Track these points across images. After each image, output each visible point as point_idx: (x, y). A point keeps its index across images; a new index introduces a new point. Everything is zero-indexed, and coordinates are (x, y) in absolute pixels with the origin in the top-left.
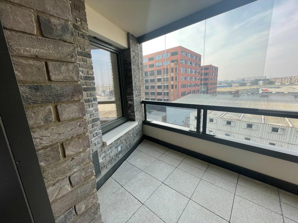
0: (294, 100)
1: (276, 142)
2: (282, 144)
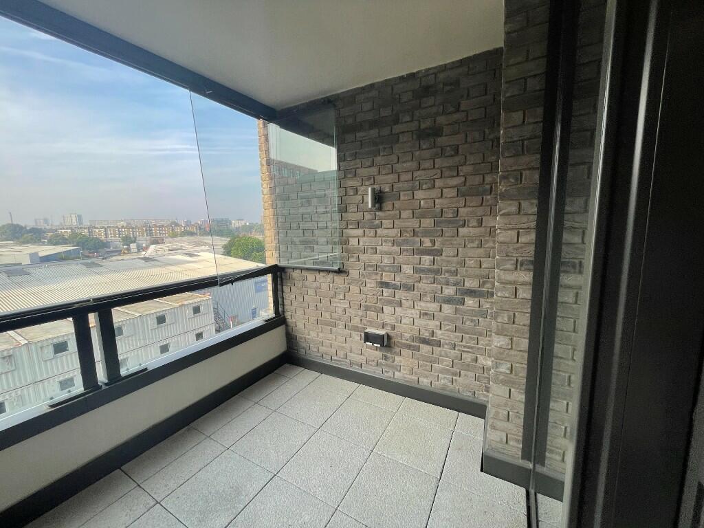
0: (8, 281)
1: (4, 396)
2: (19, 393)
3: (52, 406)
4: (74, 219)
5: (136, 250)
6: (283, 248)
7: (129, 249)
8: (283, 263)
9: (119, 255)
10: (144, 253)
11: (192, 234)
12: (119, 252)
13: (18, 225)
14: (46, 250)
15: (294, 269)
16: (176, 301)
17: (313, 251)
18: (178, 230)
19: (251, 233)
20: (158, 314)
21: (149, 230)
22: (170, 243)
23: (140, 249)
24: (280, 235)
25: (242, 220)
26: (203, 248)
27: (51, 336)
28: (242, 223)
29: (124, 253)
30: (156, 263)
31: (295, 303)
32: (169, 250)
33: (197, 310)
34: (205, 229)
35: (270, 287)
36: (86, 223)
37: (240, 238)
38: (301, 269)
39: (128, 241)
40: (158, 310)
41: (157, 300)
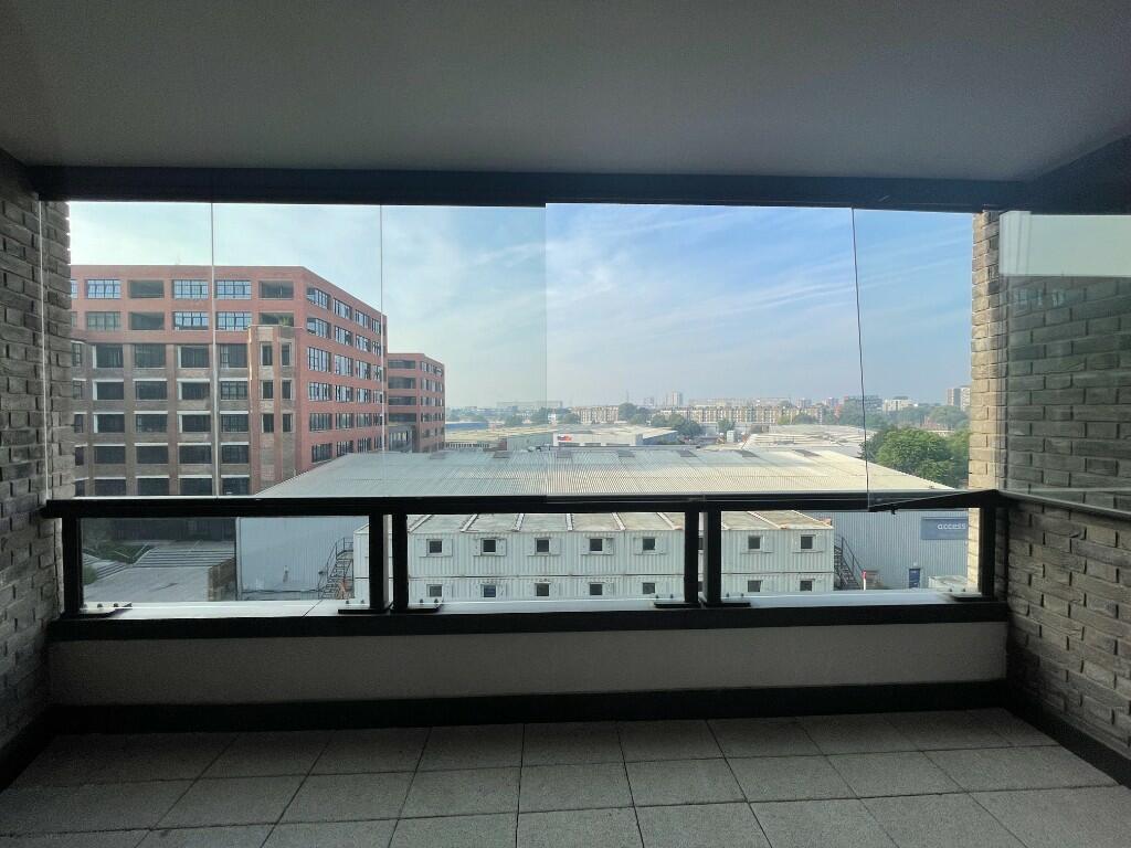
1: (603, 579)
2: (613, 581)
3: (658, 606)
4: (675, 398)
5: (732, 440)
6: (1015, 458)
7: (725, 438)
8: (1014, 490)
9: (714, 444)
10: (741, 444)
11: (810, 420)
12: (714, 440)
13: (631, 405)
14: (650, 432)
15: (1044, 506)
16: (777, 520)
17: (1116, 474)
18: (790, 414)
19: (922, 422)
20: (751, 534)
21: (752, 411)
22: (778, 432)
23: (738, 438)
24: (1010, 431)
25: (905, 398)
26: (827, 443)
27: (643, 529)
28: (904, 404)
29: (720, 442)
30: (754, 459)
31: (1040, 583)
32: (775, 442)
33: (807, 542)
34: (833, 412)
35: (974, 532)
36: (686, 404)
37: (897, 429)
38: (1070, 510)
39: (726, 426)
40: (752, 528)
41: (752, 513)
